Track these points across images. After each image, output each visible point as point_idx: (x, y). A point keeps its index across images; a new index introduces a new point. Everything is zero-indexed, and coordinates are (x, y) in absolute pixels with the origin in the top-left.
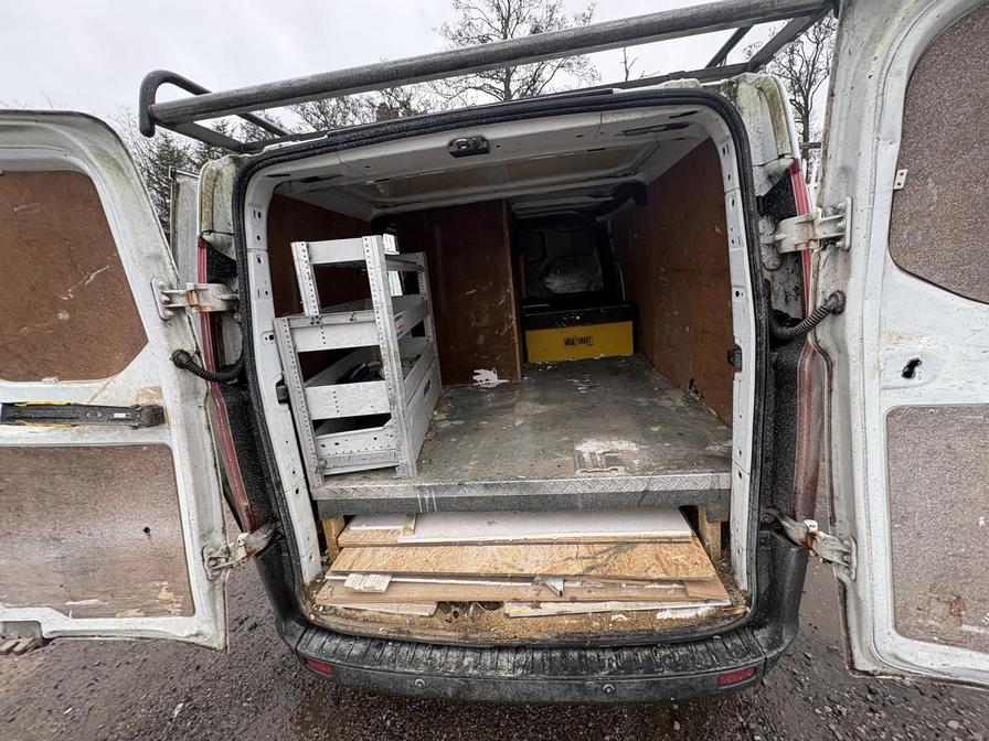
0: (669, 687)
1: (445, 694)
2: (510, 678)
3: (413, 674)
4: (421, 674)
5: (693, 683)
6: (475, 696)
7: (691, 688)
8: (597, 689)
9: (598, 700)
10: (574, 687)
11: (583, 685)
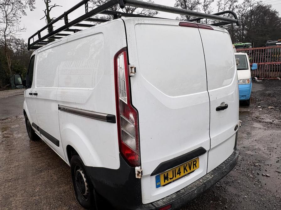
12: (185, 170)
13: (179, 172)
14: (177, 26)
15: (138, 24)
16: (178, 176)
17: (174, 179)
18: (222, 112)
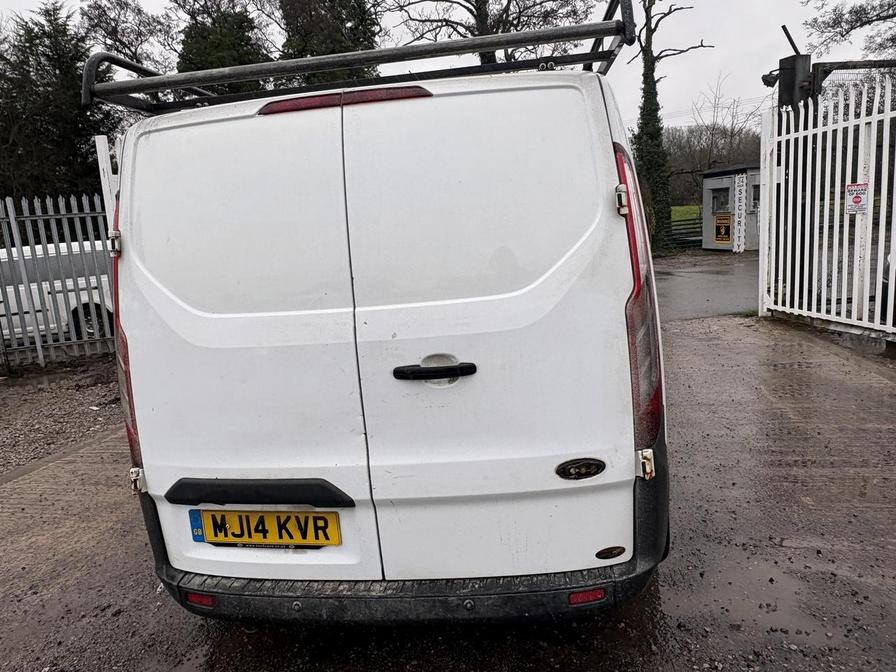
0: (522, 602)
1: (320, 615)
2: (380, 597)
3: (290, 597)
4: (298, 597)
5: (544, 599)
6: (348, 616)
7: (543, 604)
8: (458, 606)
9: (460, 617)
10: (437, 604)
11: (446, 602)
12: (283, 531)
13: (260, 528)
14: (252, 116)
15: (145, 133)
16: (258, 538)
17: (245, 539)
18: (436, 387)
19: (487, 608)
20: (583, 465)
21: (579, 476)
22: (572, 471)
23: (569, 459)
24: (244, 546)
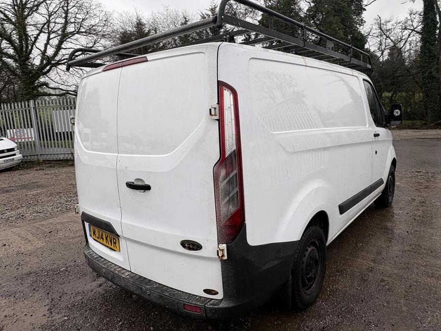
0: (166, 300)
3: (103, 267)
5: (174, 302)
8: (145, 292)
10: (139, 288)
11: (142, 289)
12: (107, 240)
13: (102, 237)
14: (100, 72)
16: (102, 241)
17: (99, 240)
18: (139, 193)
19: (154, 297)
20: (191, 244)
21: (190, 249)
22: (186, 245)
23: (186, 239)
24: (99, 242)
